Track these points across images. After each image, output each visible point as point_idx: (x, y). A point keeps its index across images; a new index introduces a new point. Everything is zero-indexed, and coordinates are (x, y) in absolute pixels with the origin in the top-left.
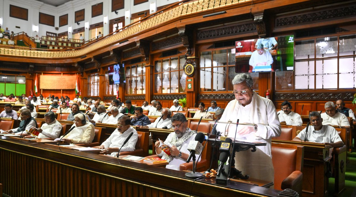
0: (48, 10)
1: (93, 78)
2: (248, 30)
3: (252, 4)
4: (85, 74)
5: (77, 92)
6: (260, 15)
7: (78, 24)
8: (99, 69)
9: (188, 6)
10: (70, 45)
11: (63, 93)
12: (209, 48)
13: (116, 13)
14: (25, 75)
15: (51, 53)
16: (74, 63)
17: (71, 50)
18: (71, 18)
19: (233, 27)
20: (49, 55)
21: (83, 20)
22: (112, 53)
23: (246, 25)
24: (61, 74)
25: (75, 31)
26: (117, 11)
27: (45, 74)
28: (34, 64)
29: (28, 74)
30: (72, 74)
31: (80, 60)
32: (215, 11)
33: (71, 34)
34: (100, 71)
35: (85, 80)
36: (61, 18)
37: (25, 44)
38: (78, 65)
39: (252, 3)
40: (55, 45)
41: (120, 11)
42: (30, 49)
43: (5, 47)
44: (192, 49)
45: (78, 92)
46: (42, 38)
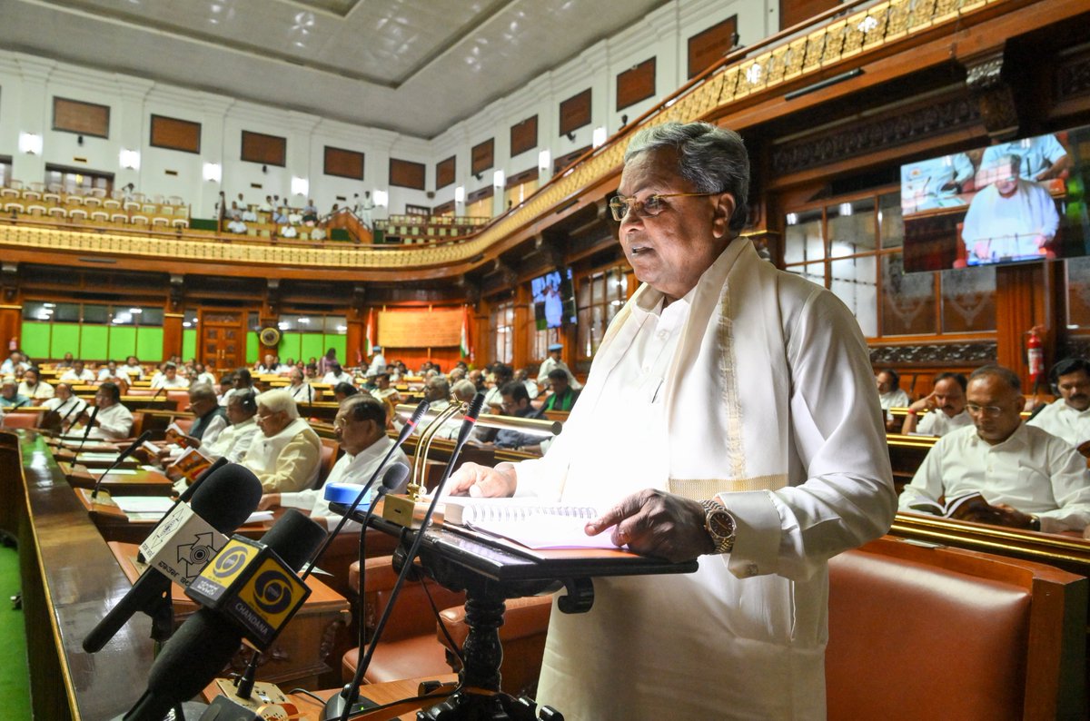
0: (411, 151)
1: (501, 316)
2: (949, 123)
3: (959, 30)
4: (483, 305)
5: (464, 353)
6: (992, 61)
7: (479, 178)
8: (515, 288)
9: (739, 74)
10: (454, 232)
11: (432, 356)
12: (814, 199)
13: (571, 138)
14: (343, 312)
15: (403, 255)
16: (455, 278)
17: (456, 242)
18: (464, 166)
19: (894, 119)
20: (399, 260)
21: (491, 165)
22: (539, 243)
23: (943, 105)
24: (427, 307)
25: (472, 198)
26: (573, 133)
27: (390, 308)
28: (366, 284)
29: (352, 310)
30: (454, 306)
31: (470, 267)
32: (828, 73)
33: (463, 204)
34: (516, 294)
35: (483, 320)
36: (440, 166)
37: (351, 236)
38: (465, 281)
39: (958, 25)
40: (420, 236)
41: (578, 133)
42: (357, 248)
43: (303, 246)
44: (757, 208)
45: (467, 352)
46: (389, 220)
